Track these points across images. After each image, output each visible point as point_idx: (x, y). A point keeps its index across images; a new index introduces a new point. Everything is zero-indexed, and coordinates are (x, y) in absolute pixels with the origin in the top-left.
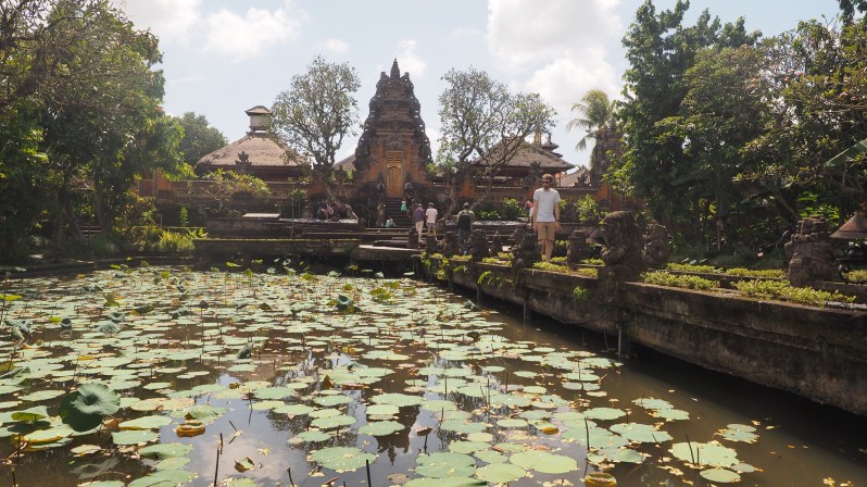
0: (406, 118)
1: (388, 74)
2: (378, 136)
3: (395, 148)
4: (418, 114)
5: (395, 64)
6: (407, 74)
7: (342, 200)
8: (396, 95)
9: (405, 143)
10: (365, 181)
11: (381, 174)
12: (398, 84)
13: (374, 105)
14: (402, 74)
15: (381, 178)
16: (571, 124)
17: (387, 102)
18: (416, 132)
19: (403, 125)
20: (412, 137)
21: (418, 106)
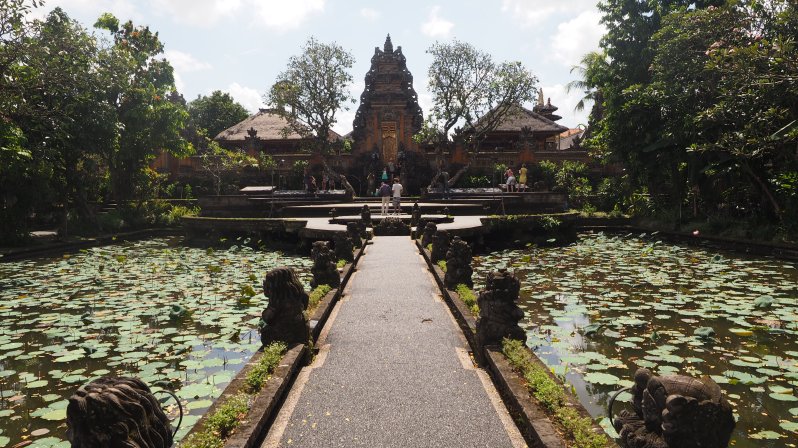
0: (398, 90)
1: (382, 49)
2: (373, 109)
3: (389, 119)
4: (411, 86)
5: (388, 39)
6: (400, 48)
7: (339, 170)
8: (389, 69)
9: (399, 114)
10: (361, 151)
11: (375, 144)
12: (391, 59)
13: (369, 79)
14: (395, 49)
15: (376, 148)
16: (569, 87)
17: (380, 76)
18: (408, 103)
19: (395, 97)
20: (405, 109)
21: (410, 78)
